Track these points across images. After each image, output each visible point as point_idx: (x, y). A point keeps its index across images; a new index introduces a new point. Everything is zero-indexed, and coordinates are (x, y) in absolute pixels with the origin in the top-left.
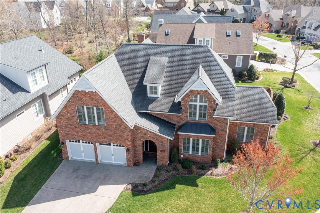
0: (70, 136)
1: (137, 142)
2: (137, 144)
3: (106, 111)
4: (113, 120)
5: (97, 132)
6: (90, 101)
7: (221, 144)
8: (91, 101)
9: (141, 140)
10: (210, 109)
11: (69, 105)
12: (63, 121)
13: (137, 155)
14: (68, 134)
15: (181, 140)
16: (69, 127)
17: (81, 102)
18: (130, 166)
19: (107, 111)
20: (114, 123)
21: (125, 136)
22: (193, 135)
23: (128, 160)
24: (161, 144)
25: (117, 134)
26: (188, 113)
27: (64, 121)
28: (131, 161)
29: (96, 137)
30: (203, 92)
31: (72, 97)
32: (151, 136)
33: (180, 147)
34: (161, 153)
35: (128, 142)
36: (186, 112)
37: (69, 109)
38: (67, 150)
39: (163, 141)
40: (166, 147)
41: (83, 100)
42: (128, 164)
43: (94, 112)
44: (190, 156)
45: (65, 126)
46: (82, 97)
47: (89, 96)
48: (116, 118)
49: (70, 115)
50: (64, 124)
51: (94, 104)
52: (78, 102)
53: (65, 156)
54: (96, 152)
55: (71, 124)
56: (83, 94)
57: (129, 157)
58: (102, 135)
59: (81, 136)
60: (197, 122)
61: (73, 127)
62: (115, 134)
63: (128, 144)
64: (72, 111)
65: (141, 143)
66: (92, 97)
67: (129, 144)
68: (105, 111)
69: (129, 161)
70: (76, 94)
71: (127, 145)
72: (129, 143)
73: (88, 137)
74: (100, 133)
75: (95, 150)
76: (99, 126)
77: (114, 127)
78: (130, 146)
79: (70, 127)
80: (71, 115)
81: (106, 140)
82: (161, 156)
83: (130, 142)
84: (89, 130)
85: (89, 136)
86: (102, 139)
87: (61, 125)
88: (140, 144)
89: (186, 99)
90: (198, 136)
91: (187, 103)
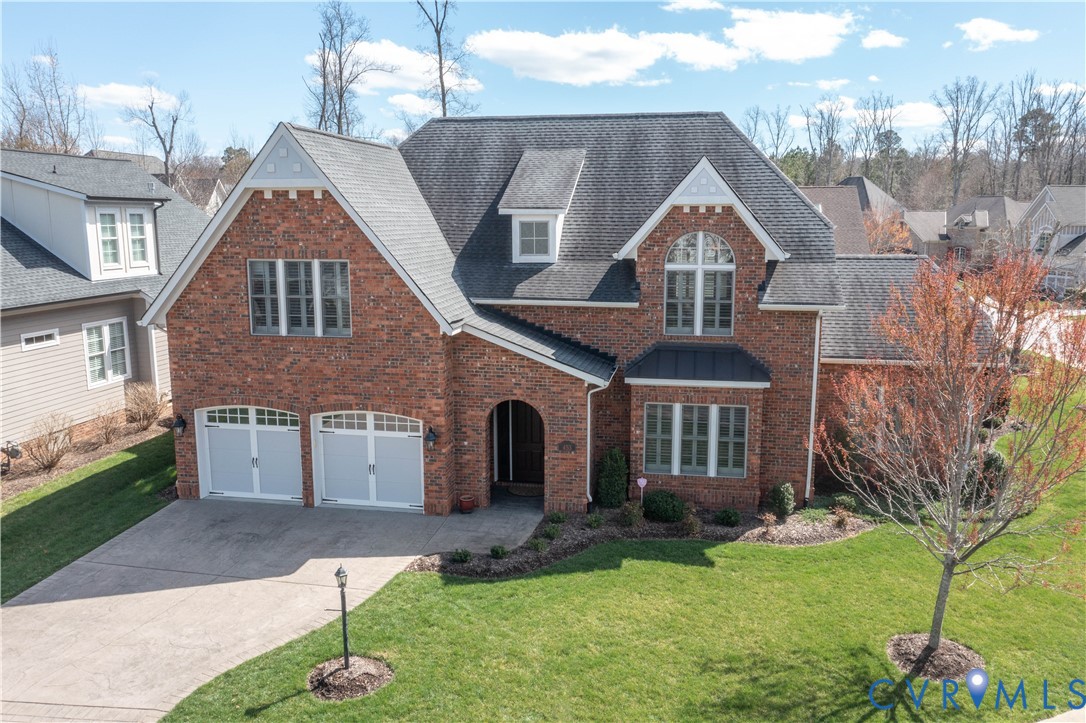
0: (214, 390)
1: (470, 413)
2: (469, 423)
3: (359, 274)
4: (379, 311)
5: (317, 364)
6: (300, 236)
7: (795, 432)
8: (307, 236)
9: (486, 400)
10: (744, 285)
11: (221, 258)
12: (191, 328)
13: (467, 471)
14: (207, 381)
15: (639, 413)
16: (212, 350)
17: (268, 243)
18: (439, 510)
19: (363, 274)
20: (386, 323)
21: (422, 375)
22: (685, 389)
23: (430, 480)
24: (560, 414)
25: (394, 370)
26: (662, 305)
27: (196, 325)
28: (444, 485)
29: (310, 386)
30: (715, 218)
31: (237, 225)
32: (523, 381)
33: (635, 445)
34: (560, 455)
35: (435, 401)
36: (655, 301)
37: (220, 276)
38: (195, 454)
39: (569, 401)
40: (579, 425)
41: (274, 232)
42: (431, 500)
43: (311, 282)
44: (674, 483)
45: (197, 346)
46: (272, 221)
47: (297, 214)
48: (393, 301)
49: (220, 301)
50: (194, 339)
51: (314, 247)
52: (256, 243)
53: (187, 479)
54: (308, 457)
55: (222, 336)
56: (277, 207)
57: (434, 467)
58: (334, 376)
59: (256, 385)
60: (696, 341)
61: (229, 349)
62: (387, 370)
63: (435, 408)
64: (231, 283)
65: (482, 413)
66: (311, 217)
67: (438, 409)
68: (353, 273)
69: (436, 488)
70: (253, 210)
71: (430, 416)
72: (437, 405)
73: (281, 391)
74: (328, 371)
75: (303, 447)
76: (328, 343)
77: (385, 337)
78: (441, 420)
79: (216, 350)
80: (224, 301)
81: (351, 397)
82: (560, 469)
83: (442, 402)
84: (289, 360)
85: (287, 384)
86: (335, 397)
87: (185, 342)
88: (478, 417)
89: (656, 249)
90: (705, 390)
91: (657, 266)
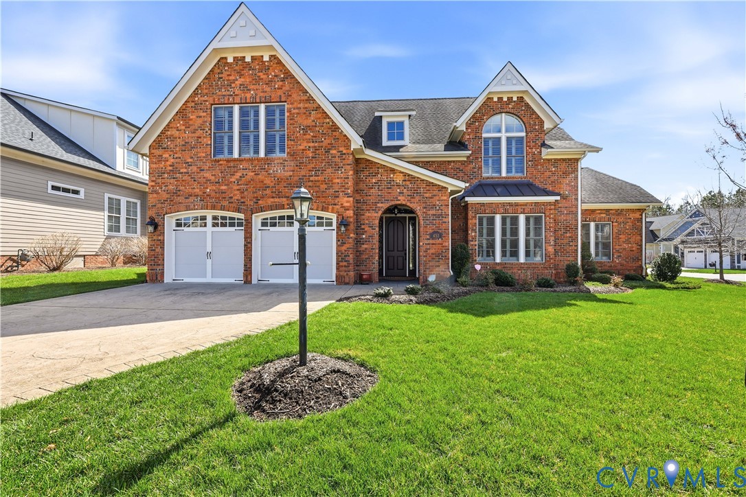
0: (180, 199)
2: (367, 222)
3: (293, 111)
4: (308, 137)
5: (260, 176)
6: (252, 87)
7: (568, 235)
8: (257, 87)
9: (379, 205)
10: (532, 144)
11: (193, 104)
12: (168, 156)
14: (176, 193)
15: (474, 221)
16: (181, 171)
17: (228, 93)
18: (347, 280)
19: (296, 111)
20: (312, 144)
21: (337, 181)
22: (503, 204)
23: (341, 257)
24: (431, 212)
25: (316, 178)
26: (481, 158)
27: (171, 153)
28: (351, 261)
29: (253, 193)
30: (513, 104)
31: (206, 81)
32: (405, 191)
33: (472, 243)
34: (431, 241)
35: (346, 199)
36: (477, 155)
37: (191, 117)
38: (163, 248)
41: (233, 85)
42: (341, 273)
43: (258, 120)
44: (498, 268)
45: (171, 168)
46: (232, 78)
47: (251, 72)
48: (317, 129)
49: (190, 135)
50: (169, 163)
51: (262, 94)
52: (220, 93)
53: (155, 267)
54: (249, 245)
55: (190, 160)
56: (236, 68)
57: (344, 248)
58: (272, 184)
59: (213, 194)
60: (504, 179)
61: (194, 169)
62: (311, 179)
63: (346, 204)
64: (200, 121)
66: (261, 74)
67: (348, 204)
68: (289, 111)
69: (345, 264)
70: (219, 71)
71: (342, 210)
72: (347, 202)
73: (231, 198)
74: (268, 181)
75: (246, 238)
76: (267, 161)
77: (311, 155)
78: (350, 213)
79: (185, 170)
80: (193, 135)
81: (284, 199)
82: (431, 251)
83: (351, 199)
84: (239, 174)
85: (238, 192)
86: (272, 200)
87: (161, 166)
88: (373, 217)
89: (477, 124)
90: (517, 204)
91: (478, 135)
